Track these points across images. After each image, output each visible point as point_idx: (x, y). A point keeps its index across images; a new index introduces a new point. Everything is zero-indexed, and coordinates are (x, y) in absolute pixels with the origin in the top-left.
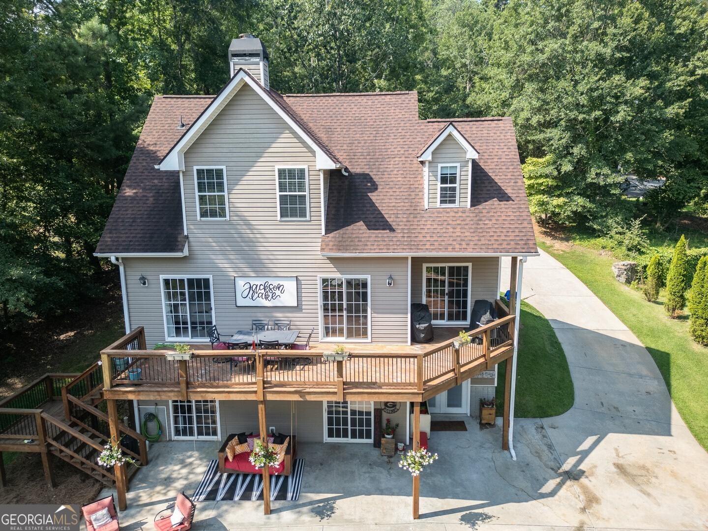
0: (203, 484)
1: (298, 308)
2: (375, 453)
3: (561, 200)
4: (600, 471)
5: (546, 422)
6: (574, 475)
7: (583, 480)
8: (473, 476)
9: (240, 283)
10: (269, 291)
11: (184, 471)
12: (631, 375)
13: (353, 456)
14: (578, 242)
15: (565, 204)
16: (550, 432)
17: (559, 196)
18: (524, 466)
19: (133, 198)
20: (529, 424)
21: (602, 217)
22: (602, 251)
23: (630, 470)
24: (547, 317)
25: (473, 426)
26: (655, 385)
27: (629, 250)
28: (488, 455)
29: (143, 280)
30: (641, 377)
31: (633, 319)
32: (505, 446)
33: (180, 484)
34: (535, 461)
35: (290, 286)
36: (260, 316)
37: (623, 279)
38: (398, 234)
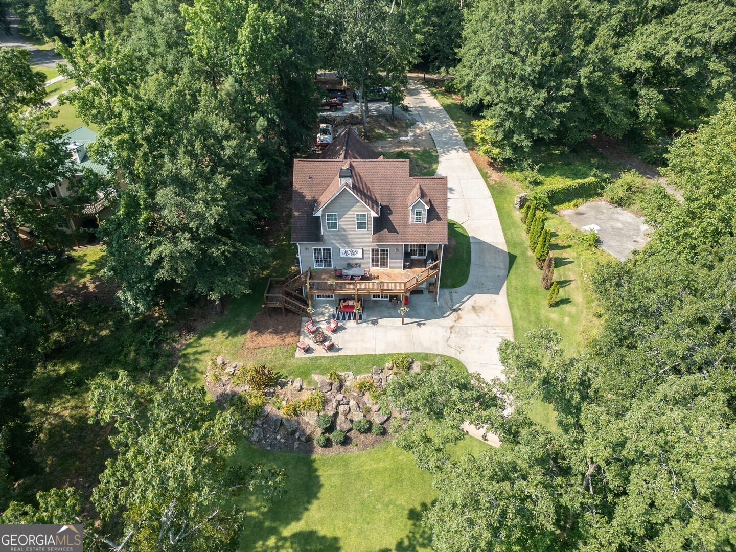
0: (334, 315)
1: (363, 258)
2: (390, 304)
3: (498, 150)
4: (466, 309)
5: (453, 290)
6: (456, 310)
7: (459, 312)
8: (423, 311)
9: (342, 250)
10: (352, 253)
11: (326, 311)
12: (495, 268)
13: (382, 305)
14: (506, 174)
15: (500, 153)
16: (454, 294)
17: (497, 147)
18: (441, 307)
19: (298, 217)
20: (447, 291)
21: (520, 160)
22: (516, 183)
23: (477, 308)
24: (470, 235)
25: (426, 293)
26: (503, 272)
27: (530, 183)
28: (429, 304)
29: (307, 249)
30: (499, 268)
31: (510, 236)
32: (436, 301)
33: (327, 315)
34: (445, 305)
35: (360, 251)
36: (350, 261)
37: (518, 207)
38: (400, 235)
